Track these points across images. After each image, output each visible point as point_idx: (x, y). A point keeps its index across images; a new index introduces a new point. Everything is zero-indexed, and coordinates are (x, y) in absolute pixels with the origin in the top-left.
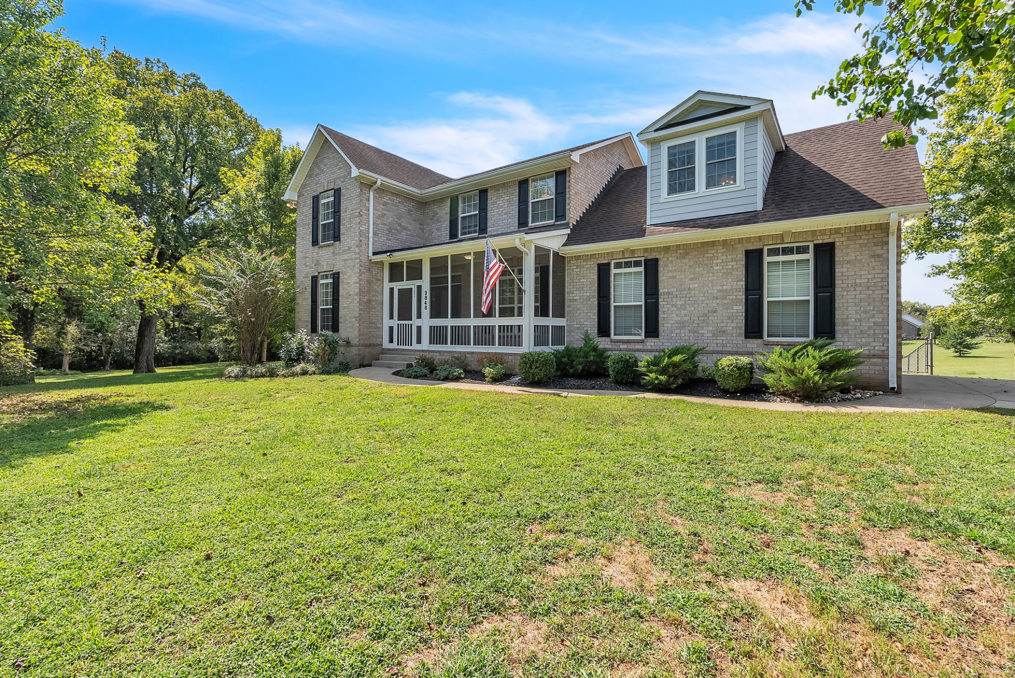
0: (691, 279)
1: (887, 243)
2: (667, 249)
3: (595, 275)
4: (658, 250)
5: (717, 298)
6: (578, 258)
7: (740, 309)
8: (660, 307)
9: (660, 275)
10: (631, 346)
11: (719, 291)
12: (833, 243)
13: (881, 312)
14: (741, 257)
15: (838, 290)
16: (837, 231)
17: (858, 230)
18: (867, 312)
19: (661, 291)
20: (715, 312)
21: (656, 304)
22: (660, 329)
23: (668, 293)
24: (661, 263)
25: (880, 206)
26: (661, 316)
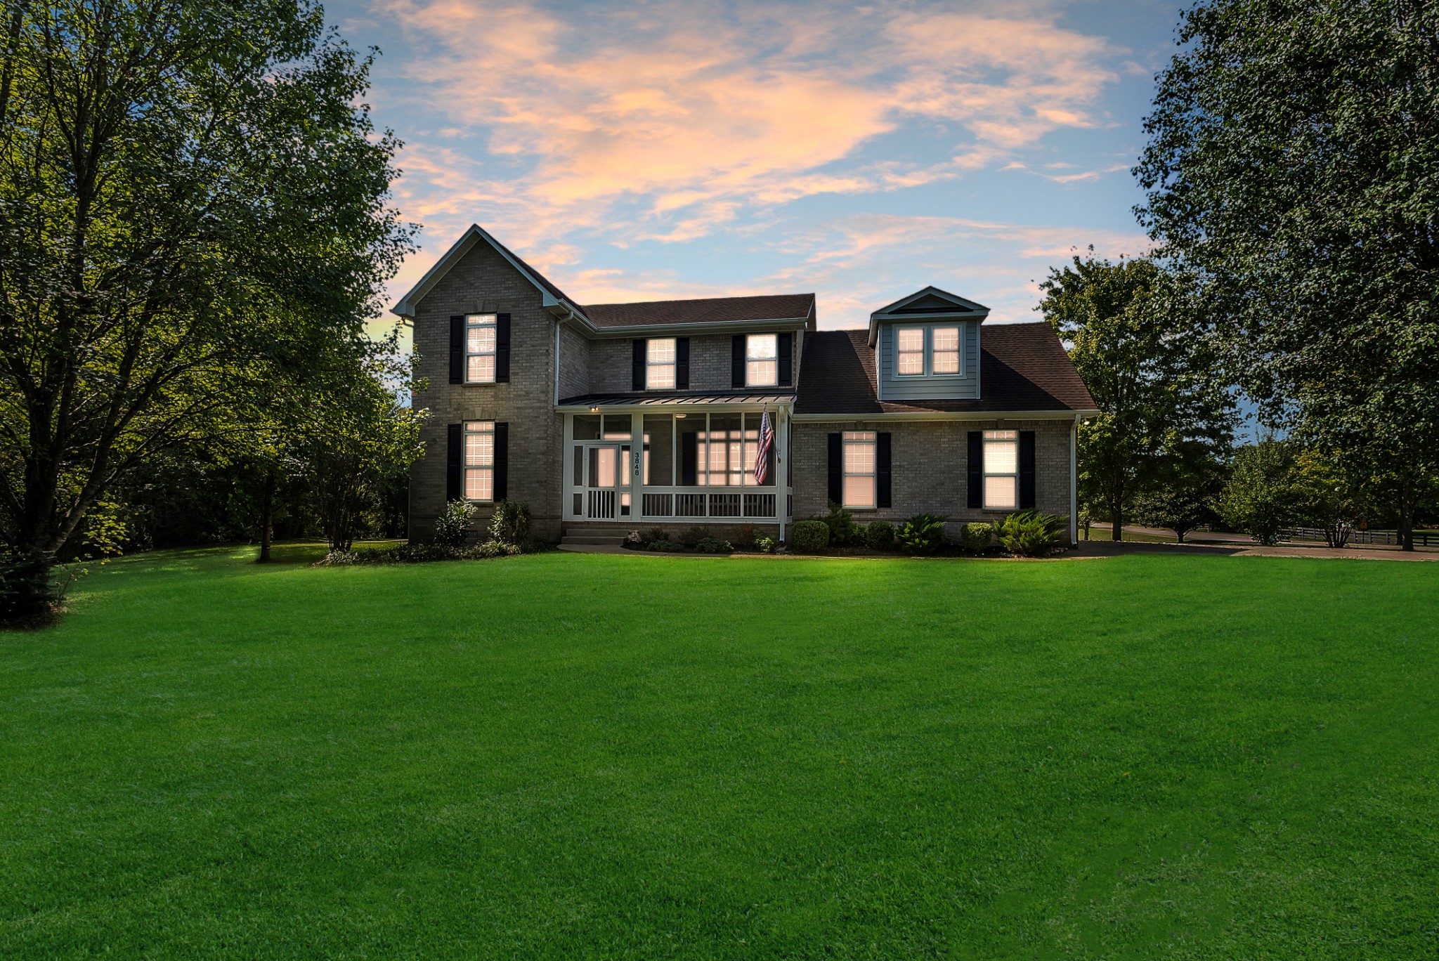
0: (921, 454)
1: (1069, 435)
2: (899, 425)
3: (824, 446)
4: (891, 425)
5: (944, 472)
6: (806, 426)
7: (963, 482)
8: (892, 478)
9: (892, 449)
10: (864, 516)
11: (946, 466)
12: (1033, 433)
13: (1065, 488)
14: (965, 437)
15: (1037, 469)
16: (1036, 423)
17: (1051, 423)
18: (1055, 487)
19: (893, 464)
20: (943, 484)
21: (889, 475)
22: (893, 499)
23: (900, 466)
24: (893, 438)
25: (1068, 408)
26: (893, 487)
